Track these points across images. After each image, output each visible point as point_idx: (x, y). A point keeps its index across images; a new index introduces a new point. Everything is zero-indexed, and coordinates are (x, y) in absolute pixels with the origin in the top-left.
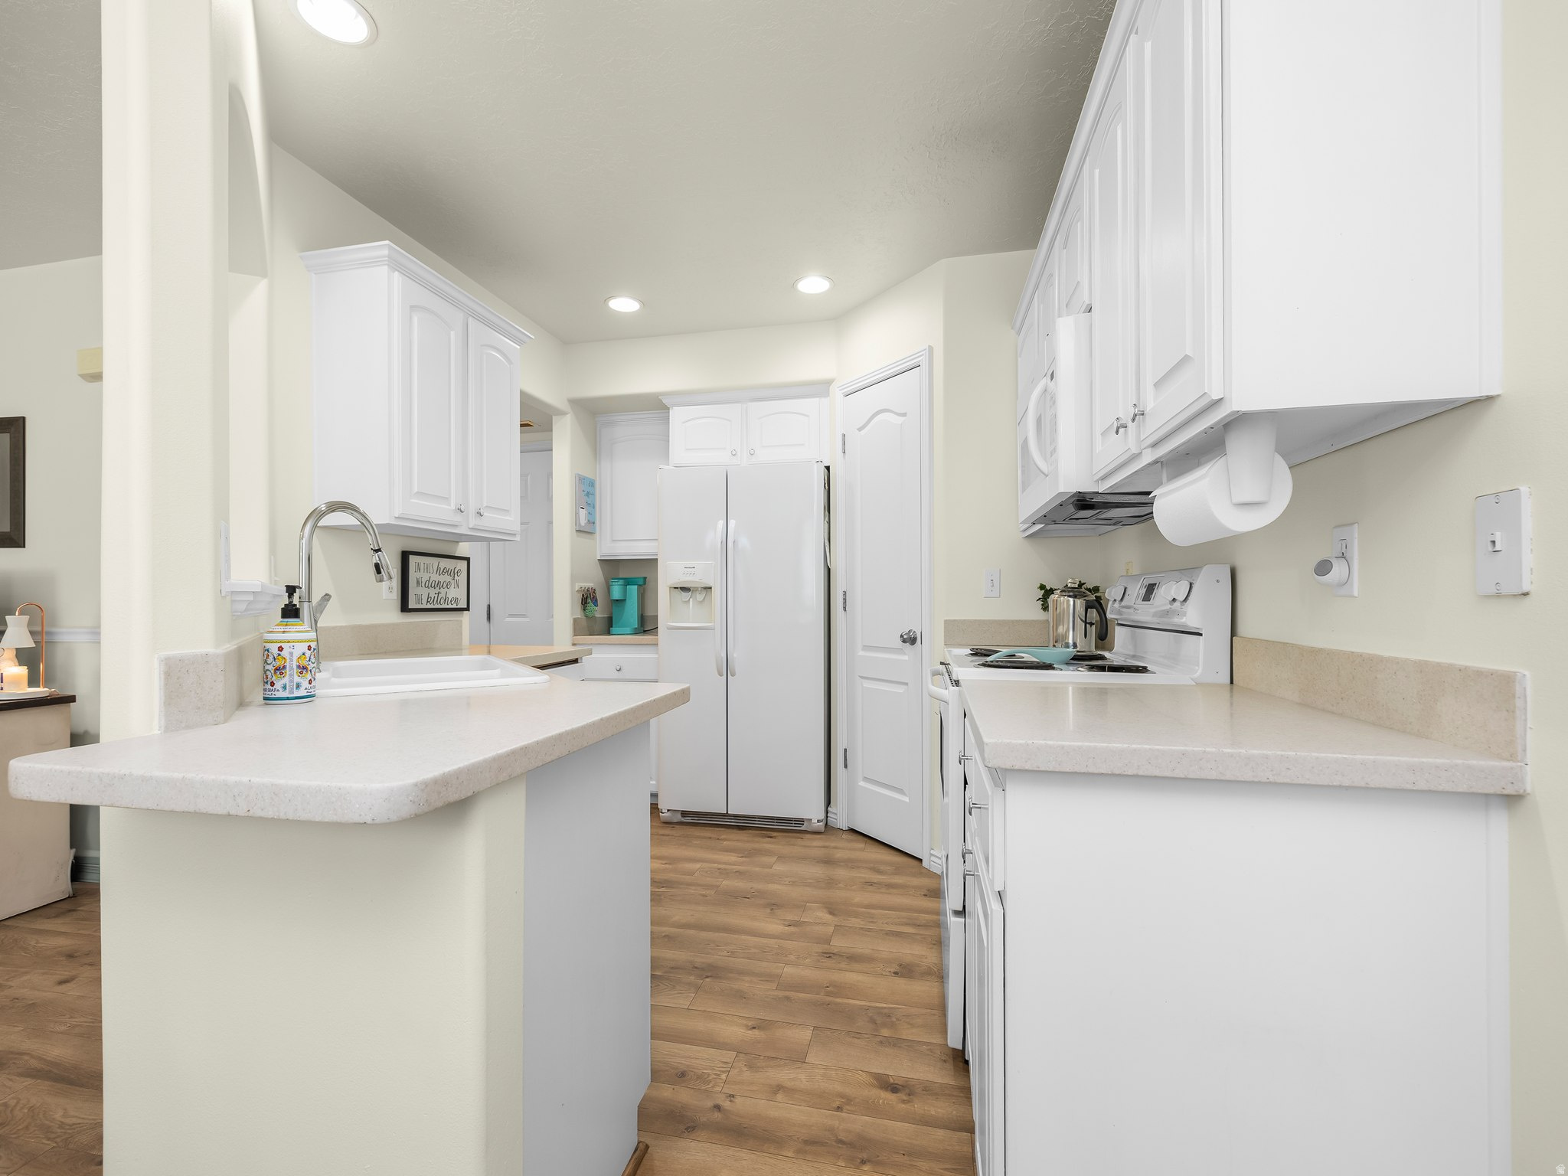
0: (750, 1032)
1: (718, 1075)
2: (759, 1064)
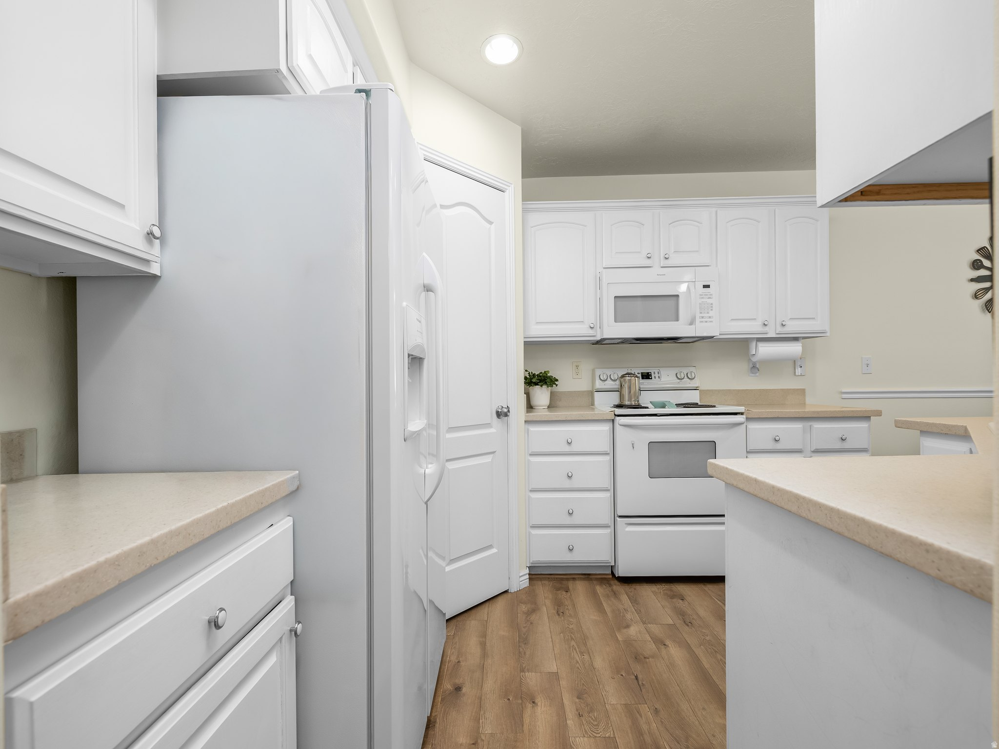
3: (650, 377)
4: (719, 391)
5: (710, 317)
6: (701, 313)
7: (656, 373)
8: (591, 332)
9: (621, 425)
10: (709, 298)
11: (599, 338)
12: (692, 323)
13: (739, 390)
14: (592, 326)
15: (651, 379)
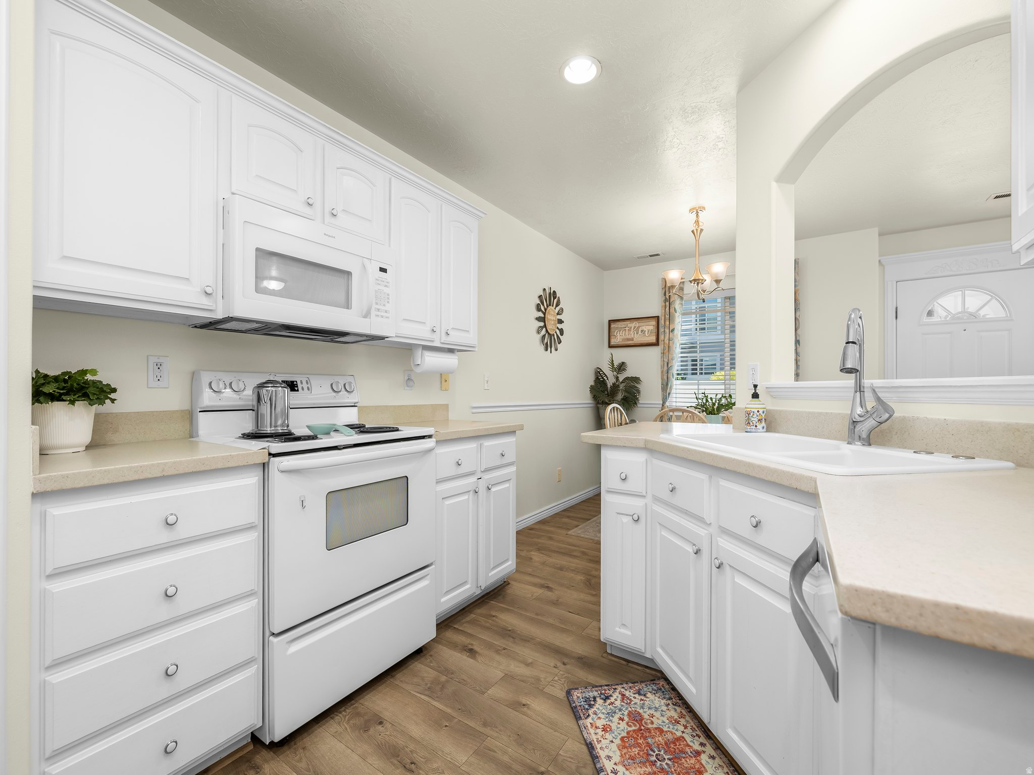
0: (529, 703)
1: (559, 680)
2: (533, 680)
3: (296, 388)
4: (377, 407)
5: (386, 312)
6: (377, 304)
7: (304, 382)
8: (205, 302)
9: (282, 472)
10: (386, 286)
11: (219, 316)
12: (367, 315)
13: (395, 407)
14: (209, 290)
15: (298, 390)
